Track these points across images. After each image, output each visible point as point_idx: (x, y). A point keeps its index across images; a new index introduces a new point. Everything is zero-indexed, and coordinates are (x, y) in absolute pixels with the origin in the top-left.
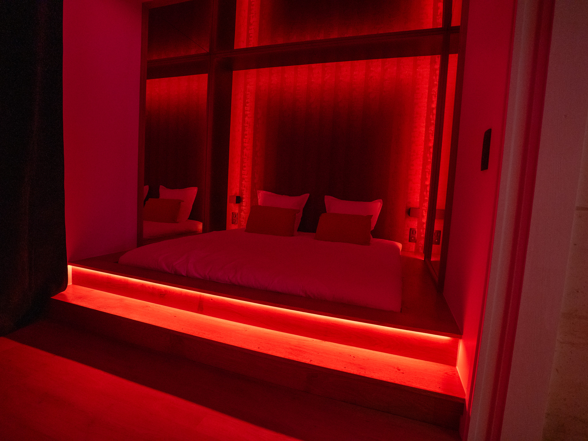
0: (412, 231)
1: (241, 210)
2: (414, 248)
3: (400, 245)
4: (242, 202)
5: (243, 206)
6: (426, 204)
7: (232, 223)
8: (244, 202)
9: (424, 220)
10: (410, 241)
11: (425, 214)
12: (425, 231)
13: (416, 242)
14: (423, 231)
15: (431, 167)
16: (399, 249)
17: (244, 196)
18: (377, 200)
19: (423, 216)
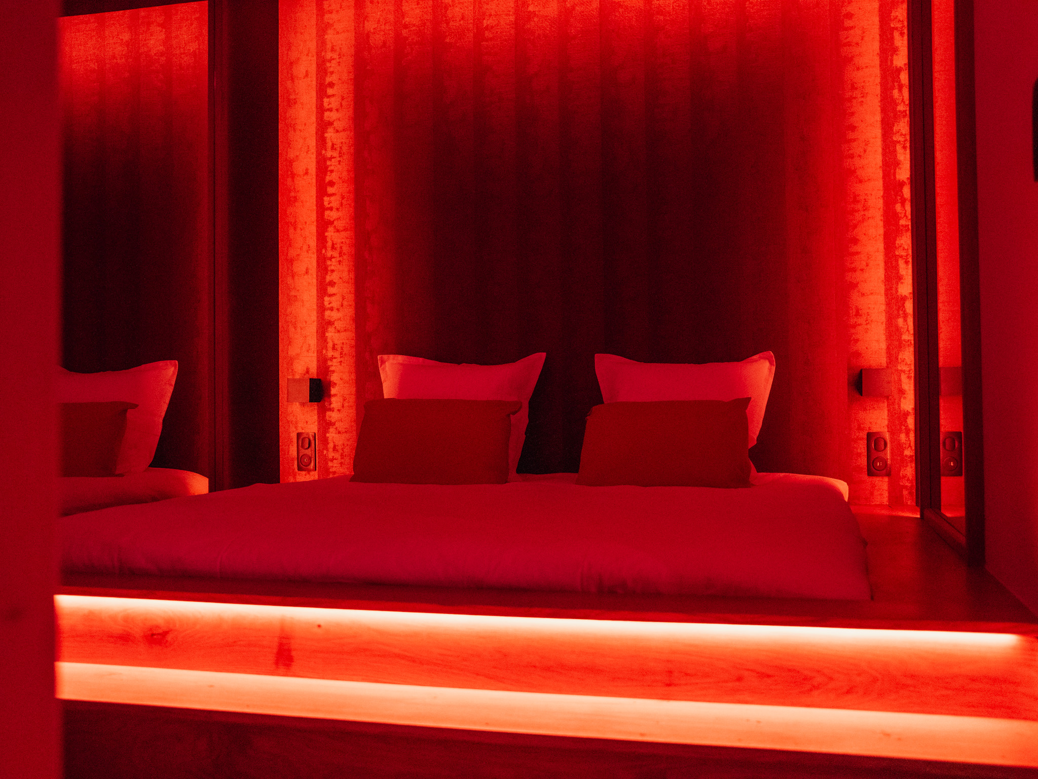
0: (874, 440)
1: (325, 425)
2: (886, 494)
3: (843, 487)
4: (330, 396)
5: (332, 410)
6: (908, 356)
7: (300, 469)
8: (335, 395)
9: (908, 404)
10: (870, 474)
11: (908, 386)
12: (912, 435)
13: (888, 474)
14: (908, 440)
15: (909, 242)
16: (840, 495)
17: (334, 378)
18: (755, 357)
19: (901, 392)
